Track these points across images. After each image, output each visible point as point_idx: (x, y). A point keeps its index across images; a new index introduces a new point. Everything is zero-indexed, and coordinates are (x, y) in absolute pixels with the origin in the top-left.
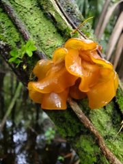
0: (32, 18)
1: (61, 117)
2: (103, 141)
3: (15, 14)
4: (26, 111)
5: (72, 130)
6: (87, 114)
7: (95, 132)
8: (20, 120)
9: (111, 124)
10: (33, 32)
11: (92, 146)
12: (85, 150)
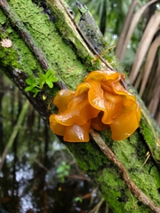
0: (51, 44)
1: (82, 150)
2: (128, 174)
3: (33, 42)
4: (32, 141)
5: (94, 163)
6: (110, 146)
7: (119, 164)
8: (23, 152)
9: (135, 156)
10: (51, 59)
11: (116, 180)
12: (109, 184)
